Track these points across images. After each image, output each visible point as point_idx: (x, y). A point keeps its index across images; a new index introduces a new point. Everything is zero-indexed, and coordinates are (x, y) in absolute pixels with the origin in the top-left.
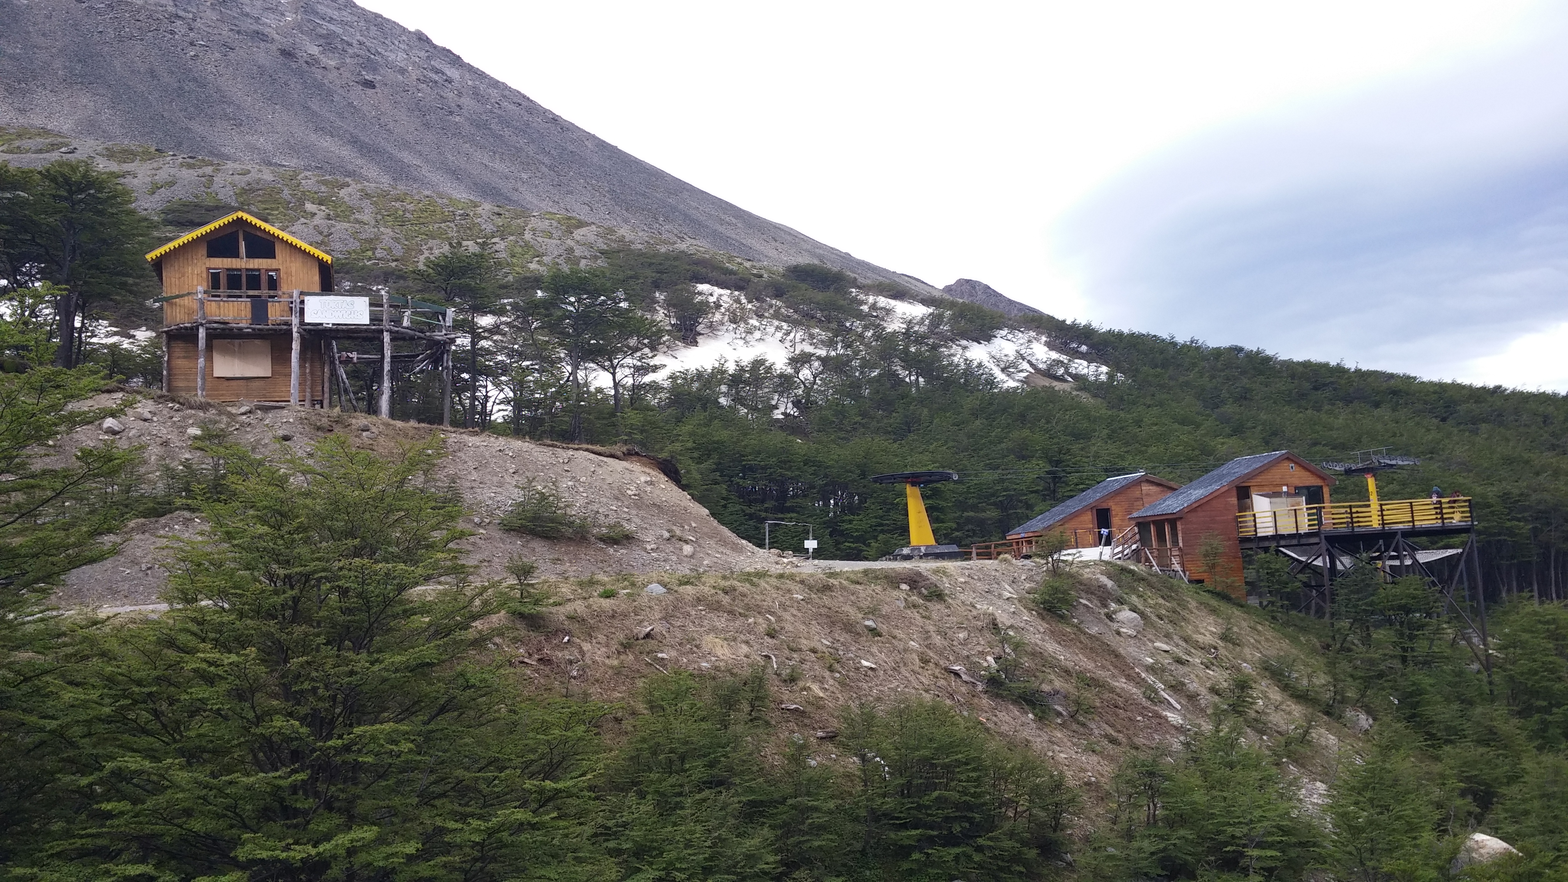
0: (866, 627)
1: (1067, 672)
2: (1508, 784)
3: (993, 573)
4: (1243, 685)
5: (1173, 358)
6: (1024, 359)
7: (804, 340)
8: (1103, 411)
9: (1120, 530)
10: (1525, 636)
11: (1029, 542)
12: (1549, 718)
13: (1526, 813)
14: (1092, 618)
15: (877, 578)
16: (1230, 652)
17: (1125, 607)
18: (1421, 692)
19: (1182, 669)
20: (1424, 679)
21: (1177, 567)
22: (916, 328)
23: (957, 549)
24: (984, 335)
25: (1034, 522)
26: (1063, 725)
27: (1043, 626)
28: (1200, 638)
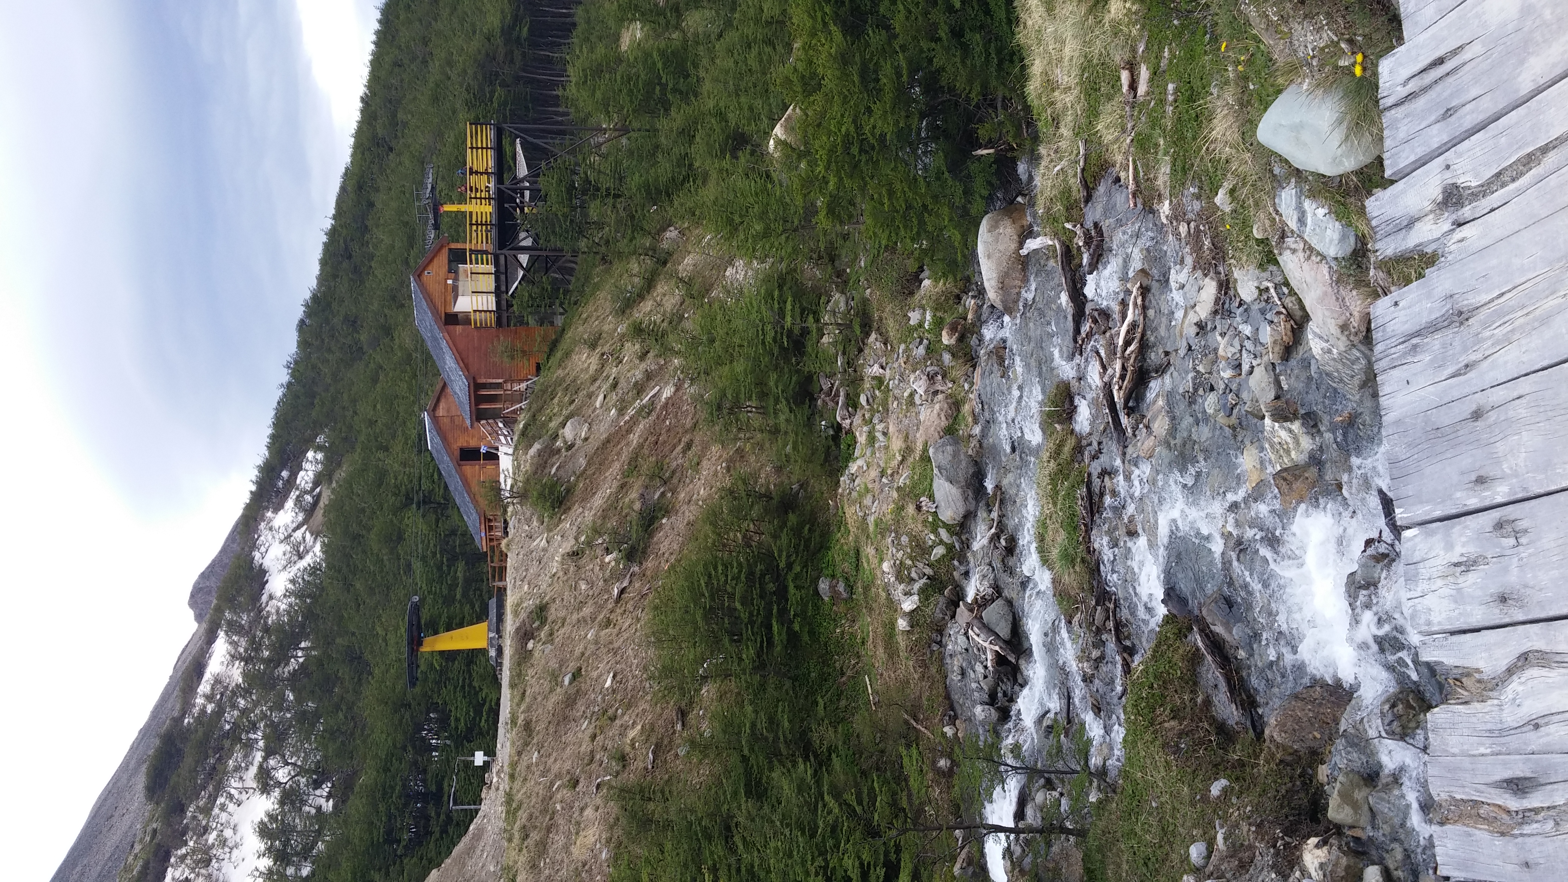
0: (570, 683)
1: (622, 486)
2: (727, 121)
3: (521, 556)
4: (638, 330)
5: (304, 386)
6: (290, 536)
7: (241, 778)
8: (356, 456)
9: (484, 438)
10: (598, 94)
11: (491, 528)
12: (670, 86)
13: (751, 109)
14: (571, 464)
15: (519, 675)
16: (607, 342)
17: (560, 432)
18: (647, 186)
19: (623, 384)
20: (634, 181)
21: (523, 386)
22: (242, 650)
23: (494, 600)
24: (259, 577)
25: (470, 523)
26: (674, 491)
27: (577, 509)
28: (593, 367)
